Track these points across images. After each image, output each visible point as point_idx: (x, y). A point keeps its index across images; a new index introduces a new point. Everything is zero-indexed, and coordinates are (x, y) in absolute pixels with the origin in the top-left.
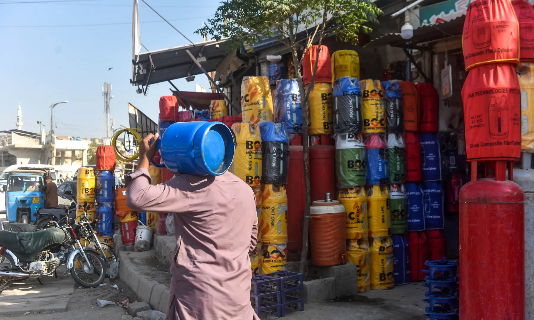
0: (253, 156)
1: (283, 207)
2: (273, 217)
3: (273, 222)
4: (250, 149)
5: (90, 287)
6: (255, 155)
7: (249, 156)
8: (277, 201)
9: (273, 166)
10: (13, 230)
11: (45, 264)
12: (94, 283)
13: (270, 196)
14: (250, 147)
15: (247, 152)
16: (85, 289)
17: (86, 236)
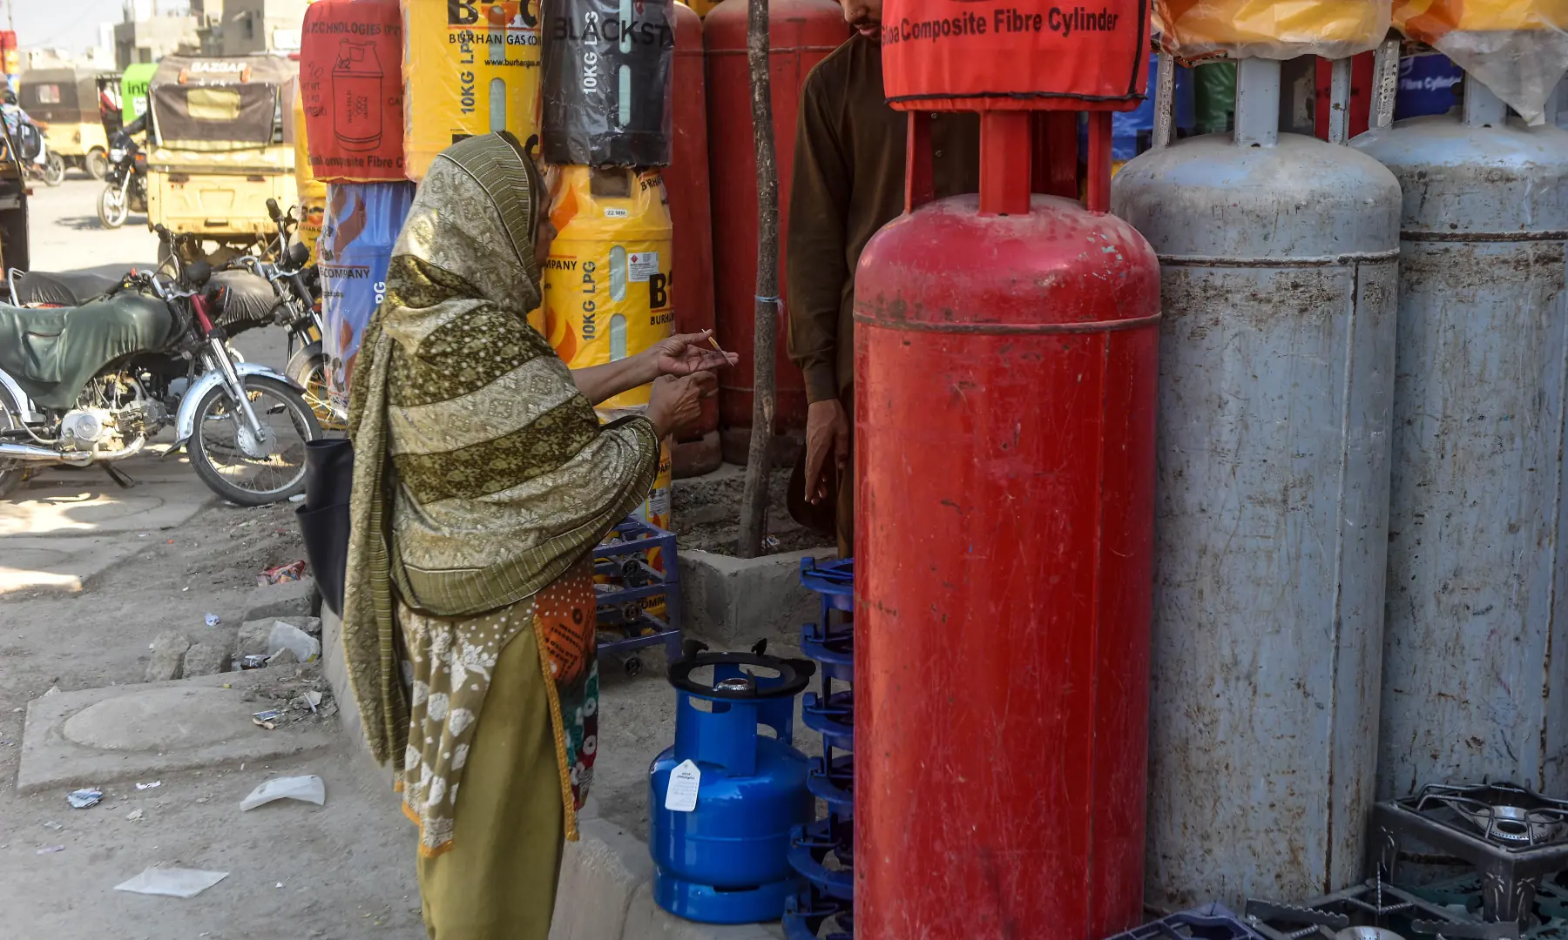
0: (480, 50)
1: (634, 259)
2: (590, 303)
3: (588, 320)
4: (466, 21)
5: (255, 505)
6: (486, 46)
7: (463, 51)
8: (606, 237)
9: (586, 91)
10: (43, 293)
11: (110, 420)
12: (275, 491)
13: (580, 215)
14: (463, 13)
15: (452, 37)
16: (244, 511)
17: (288, 322)
